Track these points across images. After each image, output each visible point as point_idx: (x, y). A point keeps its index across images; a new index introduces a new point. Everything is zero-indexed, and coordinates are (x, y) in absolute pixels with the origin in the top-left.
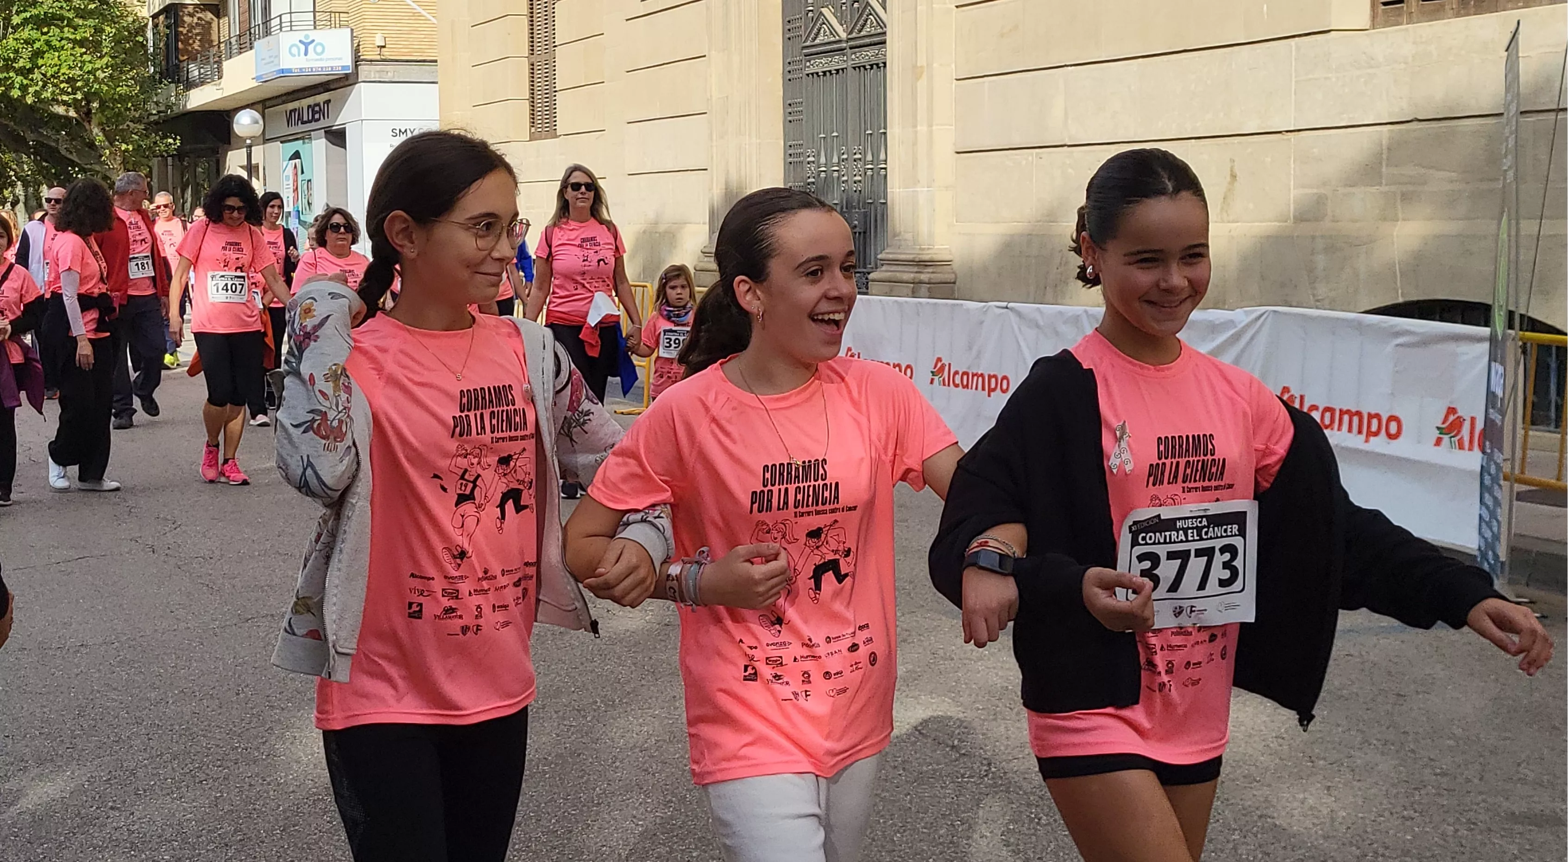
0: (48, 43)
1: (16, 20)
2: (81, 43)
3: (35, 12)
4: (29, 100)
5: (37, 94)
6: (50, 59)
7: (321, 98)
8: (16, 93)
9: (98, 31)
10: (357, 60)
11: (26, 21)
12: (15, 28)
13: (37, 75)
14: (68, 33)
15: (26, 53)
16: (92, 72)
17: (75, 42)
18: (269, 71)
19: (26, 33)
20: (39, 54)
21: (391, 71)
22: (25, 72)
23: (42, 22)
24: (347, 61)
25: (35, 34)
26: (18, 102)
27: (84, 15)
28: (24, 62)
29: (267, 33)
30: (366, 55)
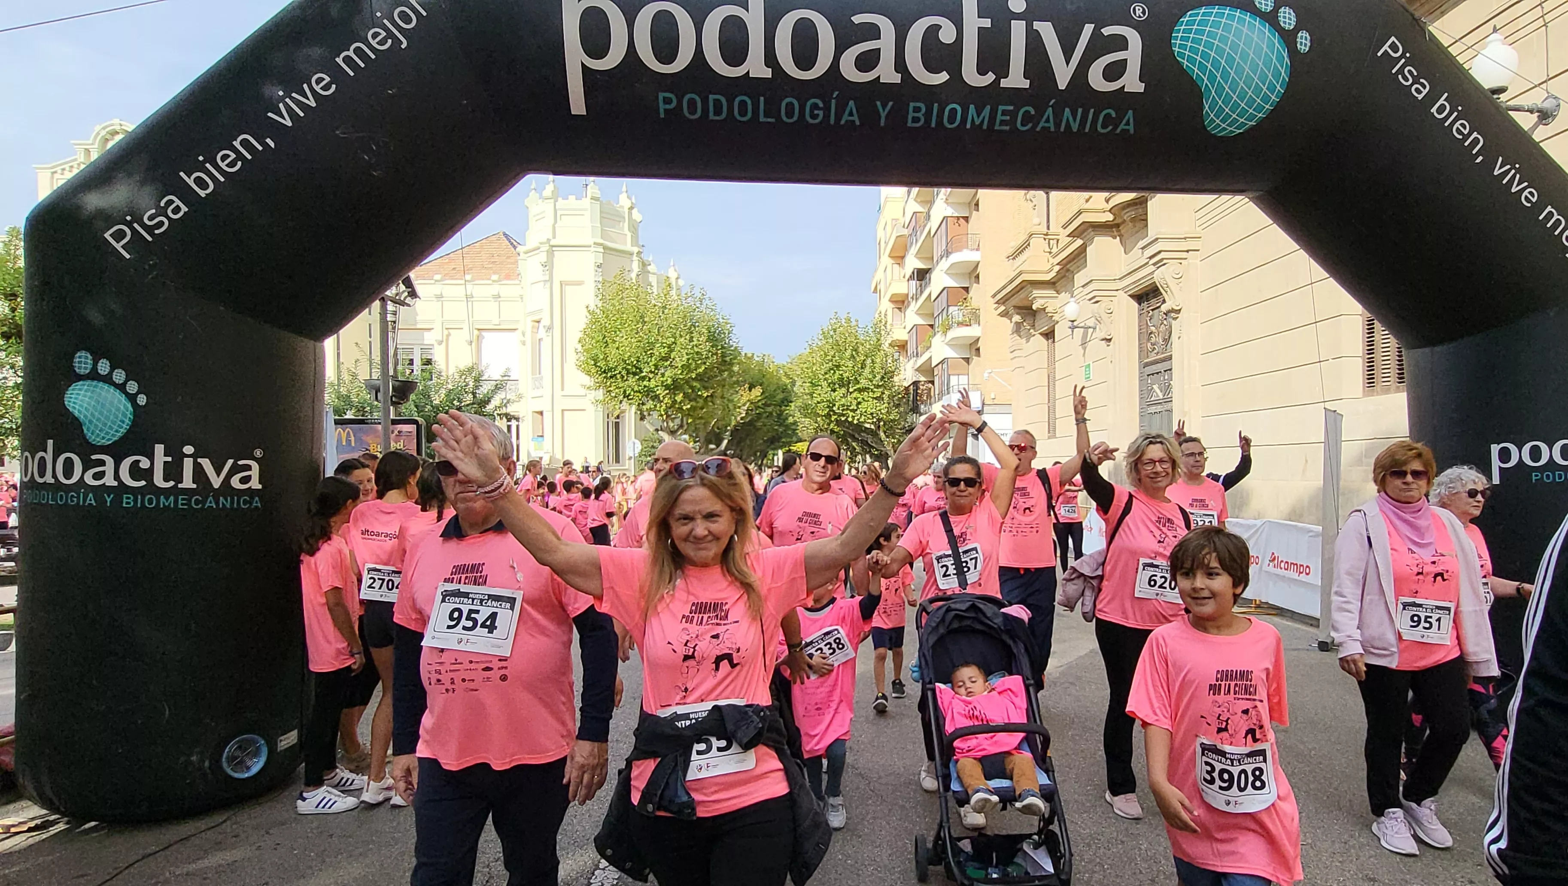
0: (863, 399)
1: (851, 390)
2: (876, 398)
3: (858, 386)
4: (855, 422)
5: (858, 420)
6: (864, 405)
8: (850, 419)
9: (883, 393)
10: (983, 404)
11: (855, 390)
12: (851, 393)
13: (858, 412)
14: (871, 394)
15: (855, 402)
16: (880, 410)
17: (873, 398)
19: (855, 395)
20: (859, 403)
21: (998, 409)
22: (854, 411)
23: (860, 390)
25: (859, 395)
26: (851, 423)
27: (878, 386)
28: (854, 407)
29: (948, 393)
30: (986, 402)
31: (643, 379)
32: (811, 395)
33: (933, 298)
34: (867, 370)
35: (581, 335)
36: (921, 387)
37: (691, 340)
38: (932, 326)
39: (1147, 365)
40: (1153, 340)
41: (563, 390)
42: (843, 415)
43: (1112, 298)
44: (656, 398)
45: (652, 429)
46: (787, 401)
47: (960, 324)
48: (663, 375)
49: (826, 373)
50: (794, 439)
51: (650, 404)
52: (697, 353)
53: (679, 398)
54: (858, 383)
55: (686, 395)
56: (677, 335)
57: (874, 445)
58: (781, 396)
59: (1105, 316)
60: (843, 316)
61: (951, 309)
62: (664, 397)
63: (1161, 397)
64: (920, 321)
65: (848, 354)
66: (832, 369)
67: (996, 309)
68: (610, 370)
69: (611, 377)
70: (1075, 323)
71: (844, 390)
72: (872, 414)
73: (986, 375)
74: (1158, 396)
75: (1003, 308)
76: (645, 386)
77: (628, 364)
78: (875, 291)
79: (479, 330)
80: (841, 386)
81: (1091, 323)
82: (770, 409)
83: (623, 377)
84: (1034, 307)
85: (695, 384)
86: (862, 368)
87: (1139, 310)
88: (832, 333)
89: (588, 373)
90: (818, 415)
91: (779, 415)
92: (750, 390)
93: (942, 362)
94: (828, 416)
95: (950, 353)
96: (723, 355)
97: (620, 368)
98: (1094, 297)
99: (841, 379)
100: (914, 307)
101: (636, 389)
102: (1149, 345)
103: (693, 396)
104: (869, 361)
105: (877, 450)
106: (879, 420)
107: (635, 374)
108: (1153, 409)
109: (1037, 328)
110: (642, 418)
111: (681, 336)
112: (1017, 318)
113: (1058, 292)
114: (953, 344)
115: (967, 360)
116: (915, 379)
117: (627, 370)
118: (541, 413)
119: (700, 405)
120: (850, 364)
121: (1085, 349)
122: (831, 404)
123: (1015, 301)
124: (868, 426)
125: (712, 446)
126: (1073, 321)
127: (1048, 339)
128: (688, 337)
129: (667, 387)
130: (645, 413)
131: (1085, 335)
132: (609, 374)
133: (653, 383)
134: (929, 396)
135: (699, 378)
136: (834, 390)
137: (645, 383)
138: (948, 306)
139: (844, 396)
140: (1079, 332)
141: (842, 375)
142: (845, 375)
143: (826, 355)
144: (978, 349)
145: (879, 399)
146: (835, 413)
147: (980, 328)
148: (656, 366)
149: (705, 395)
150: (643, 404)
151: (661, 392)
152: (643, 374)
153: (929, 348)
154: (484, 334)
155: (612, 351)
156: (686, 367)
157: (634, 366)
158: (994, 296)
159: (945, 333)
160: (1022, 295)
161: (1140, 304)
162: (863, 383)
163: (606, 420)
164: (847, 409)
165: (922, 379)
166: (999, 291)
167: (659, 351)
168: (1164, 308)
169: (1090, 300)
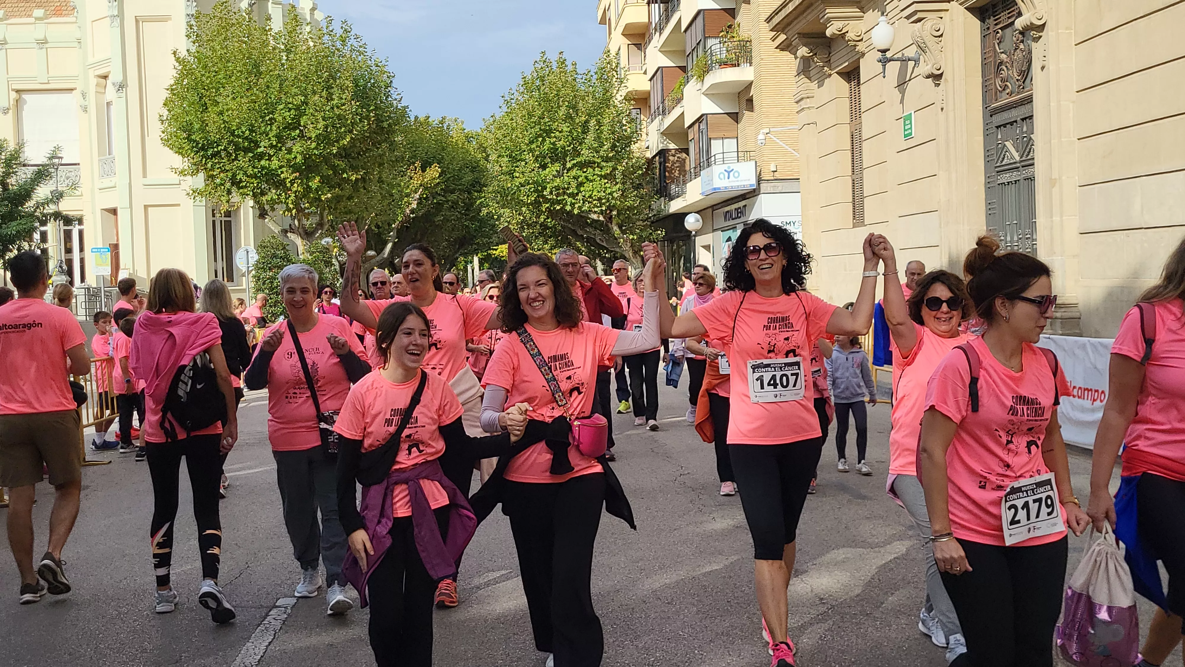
0: (586, 177)
1: (569, 165)
2: (605, 177)
3: (579, 160)
4: (576, 212)
5: (580, 208)
6: (588, 186)
7: (741, 204)
8: (568, 208)
9: (615, 169)
10: (759, 180)
11: (574, 165)
12: (569, 170)
13: (580, 197)
14: (597, 171)
15: (574, 184)
16: (611, 194)
17: (601, 176)
18: (708, 189)
19: (574, 172)
20: (581, 184)
21: (780, 186)
22: (573, 195)
23: (582, 166)
24: (753, 181)
25: (579, 173)
26: (570, 213)
27: (607, 160)
28: (572, 190)
29: (709, 166)
30: (765, 176)
31: (261, 157)
32: (511, 173)
33: (683, 27)
34: (590, 138)
35: (166, 94)
36: (671, 158)
37: (329, 98)
38: (683, 69)
39: (994, 112)
40: (1004, 74)
41: (145, 176)
42: (559, 202)
43: (942, 14)
44: (280, 184)
45: (276, 229)
46: (478, 185)
47: (724, 64)
48: (290, 151)
49: (532, 142)
50: (494, 239)
51: (273, 194)
52: (339, 117)
53: (315, 183)
54: (579, 155)
55: (325, 181)
56: (309, 91)
57: (604, 244)
58: (468, 177)
59: (931, 42)
60: (553, 57)
61: (710, 42)
62: (292, 183)
63: (1018, 158)
64: (666, 62)
65: (562, 112)
66: (540, 136)
67: (774, 39)
68: (211, 145)
69: (214, 155)
70: (889, 55)
71: (557, 166)
72: (600, 199)
73: (761, 137)
74: (1012, 157)
75: (783, 37)
76: (263, 168)
77: (239, 136)
78: (604, 20)
79: (17, 91)
80: (553, 162)
81: (911, 52)
82: (453, 197)
83: (229, 155)
84: (828, 33)
85: (337, 162)
86: (584, 132)
87: (982, 30)
88: (538, 83)
89: (180, 151)
90: (523, 204)
91: (469, 206)
92: (424, 171)
93: (699, 120)
94: (537, 204)
95: (710, 107)
96: (379, 120)
97: (225, 142)
98: (915, 12)
99: (554, 149)
100: (657, 41)
101: (250, 171)
102: (998, 82)
103: (336, 180)
104: (593, 122)
105: (608, 251)
106: (610, 208)
107: (246, 150)
108: (1005, 178)
109: (833, 66)
110: (263, 214)
111: (314, 93)
112: (803, 51)
113: (863, 10)
114: (713, 94)
115: (735, 117)
116: (661, 146)
117: (236, 145)
118: (114, 212)
119: (347, 193)
120: (565, 128)
121: (903, 93)
122: (539, 187)
123: (800, 26)
124: (595, 217)
125: (371, 253)
126: (884, 51)
127: (849, 81)
128: (324, 94)
129: (295, 168)
130: (267, 207)
131: (903, 71)
132: (210, 152)
133: (275, 163)
134: (683, 171)
135: (345, 154)
136: (544, 167)
137: (263, 162)
138: (705, 38)
139: (559, 174)
140: (893, 68)
141: (554, 144)
142: (560, 144)
143: (530, 115)
144: (750, 101)
145: (610, 177)
146: (546, 201)
147: (752, 68)
148: (279, 137)
149: (353, 178)
150: (263, 194)
151: (286, 175)
152: (259, 150)
153: (679, 100)
154: (25, 96)
155: (212, 116)
156: (324, 139)
157: (246, 138)
158: (769, 20)
159: (701, 78)
160: (810, 16)
161: (983, 20)
162: (586, 154)
163: (212, 219)
164: (564, 193)
165: (672, 146)
166: (776, 12)
167: (284, 115)
168: (1019, 23)
169: (908, 17)
